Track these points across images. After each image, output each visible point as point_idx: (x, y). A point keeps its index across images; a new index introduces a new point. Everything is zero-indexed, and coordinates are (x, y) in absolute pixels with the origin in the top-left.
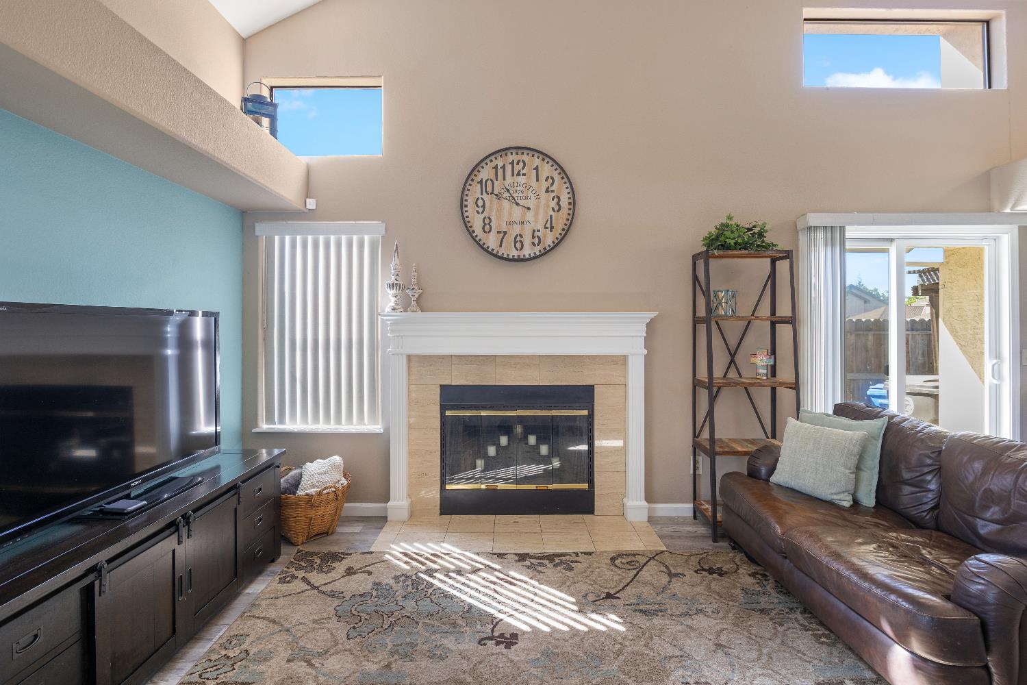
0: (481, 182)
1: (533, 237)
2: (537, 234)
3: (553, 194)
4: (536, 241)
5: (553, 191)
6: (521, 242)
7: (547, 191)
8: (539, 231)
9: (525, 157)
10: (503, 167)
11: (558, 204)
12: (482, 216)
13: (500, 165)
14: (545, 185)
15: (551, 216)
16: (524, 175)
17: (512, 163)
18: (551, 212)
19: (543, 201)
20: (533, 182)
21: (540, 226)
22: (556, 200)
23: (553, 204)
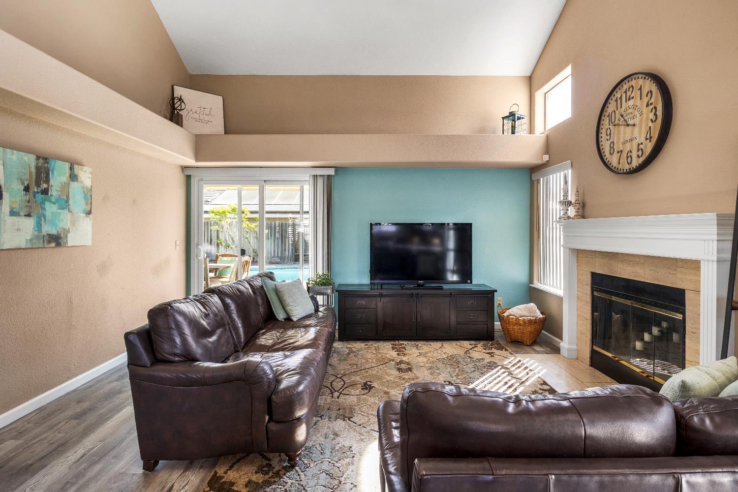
0: (608, 116)
1: (638, 150)
2: (641, 146)
3: (652, 106)
4: (640, 153)
5: (651, 104)
6: (631, 156)
7: (647, 106)
8: (642, 144)
9: (633, 83)
10: (621, 98)
11: (655, 114)
12: (609, 142)
13: (619, 97)
14: (646, 100)
15: (650, 127)
16: (633, 98)
17: (625, 92)
18: (651, 124)
19: (645, 116)
20: (638, 103)
21: (643, 140)
22: (654, 110)
23: (652, 116)
